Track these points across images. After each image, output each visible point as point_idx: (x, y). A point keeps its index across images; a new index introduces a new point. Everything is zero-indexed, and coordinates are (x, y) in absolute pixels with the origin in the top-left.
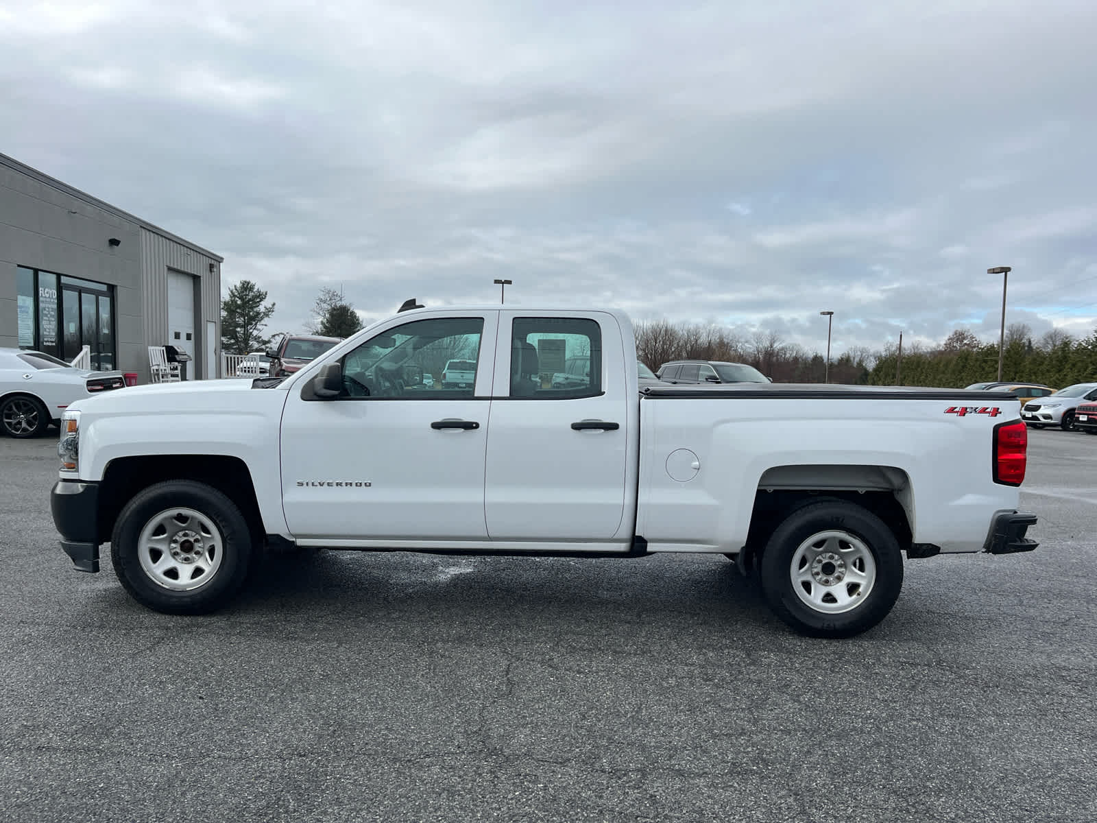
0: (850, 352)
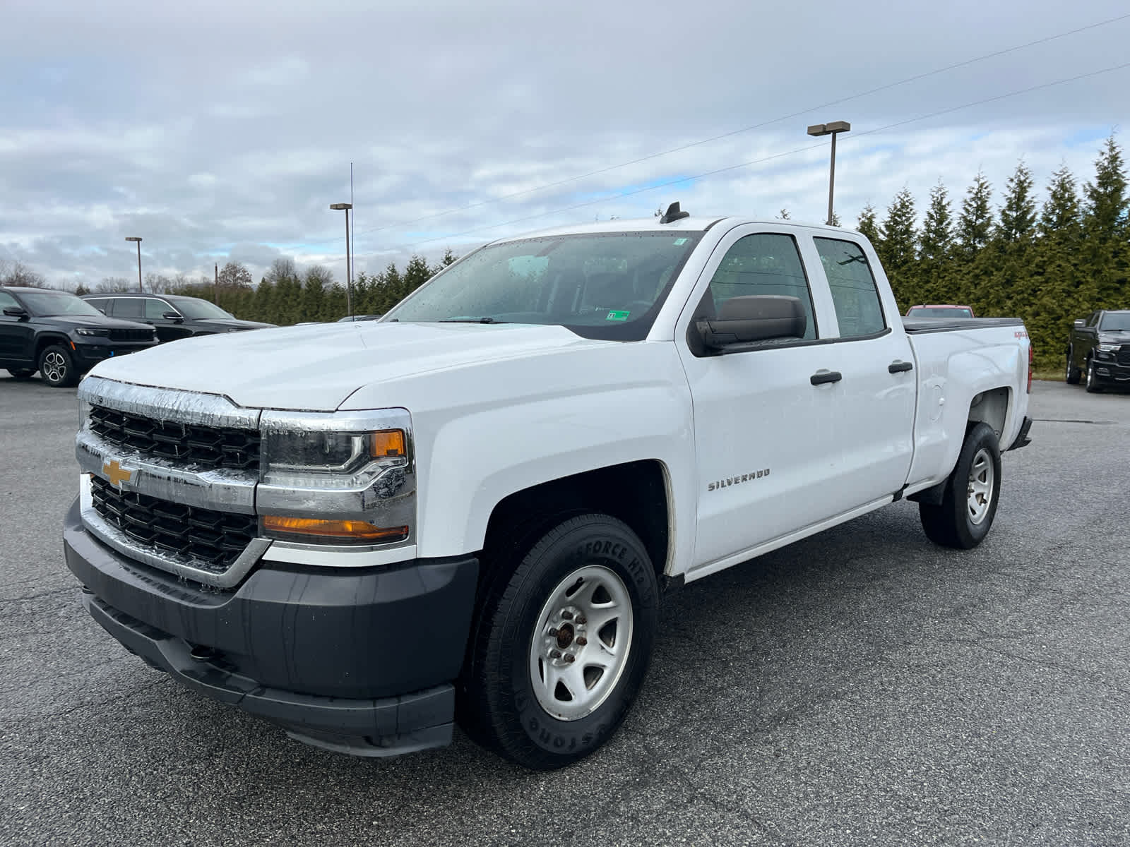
0: (106, 284)
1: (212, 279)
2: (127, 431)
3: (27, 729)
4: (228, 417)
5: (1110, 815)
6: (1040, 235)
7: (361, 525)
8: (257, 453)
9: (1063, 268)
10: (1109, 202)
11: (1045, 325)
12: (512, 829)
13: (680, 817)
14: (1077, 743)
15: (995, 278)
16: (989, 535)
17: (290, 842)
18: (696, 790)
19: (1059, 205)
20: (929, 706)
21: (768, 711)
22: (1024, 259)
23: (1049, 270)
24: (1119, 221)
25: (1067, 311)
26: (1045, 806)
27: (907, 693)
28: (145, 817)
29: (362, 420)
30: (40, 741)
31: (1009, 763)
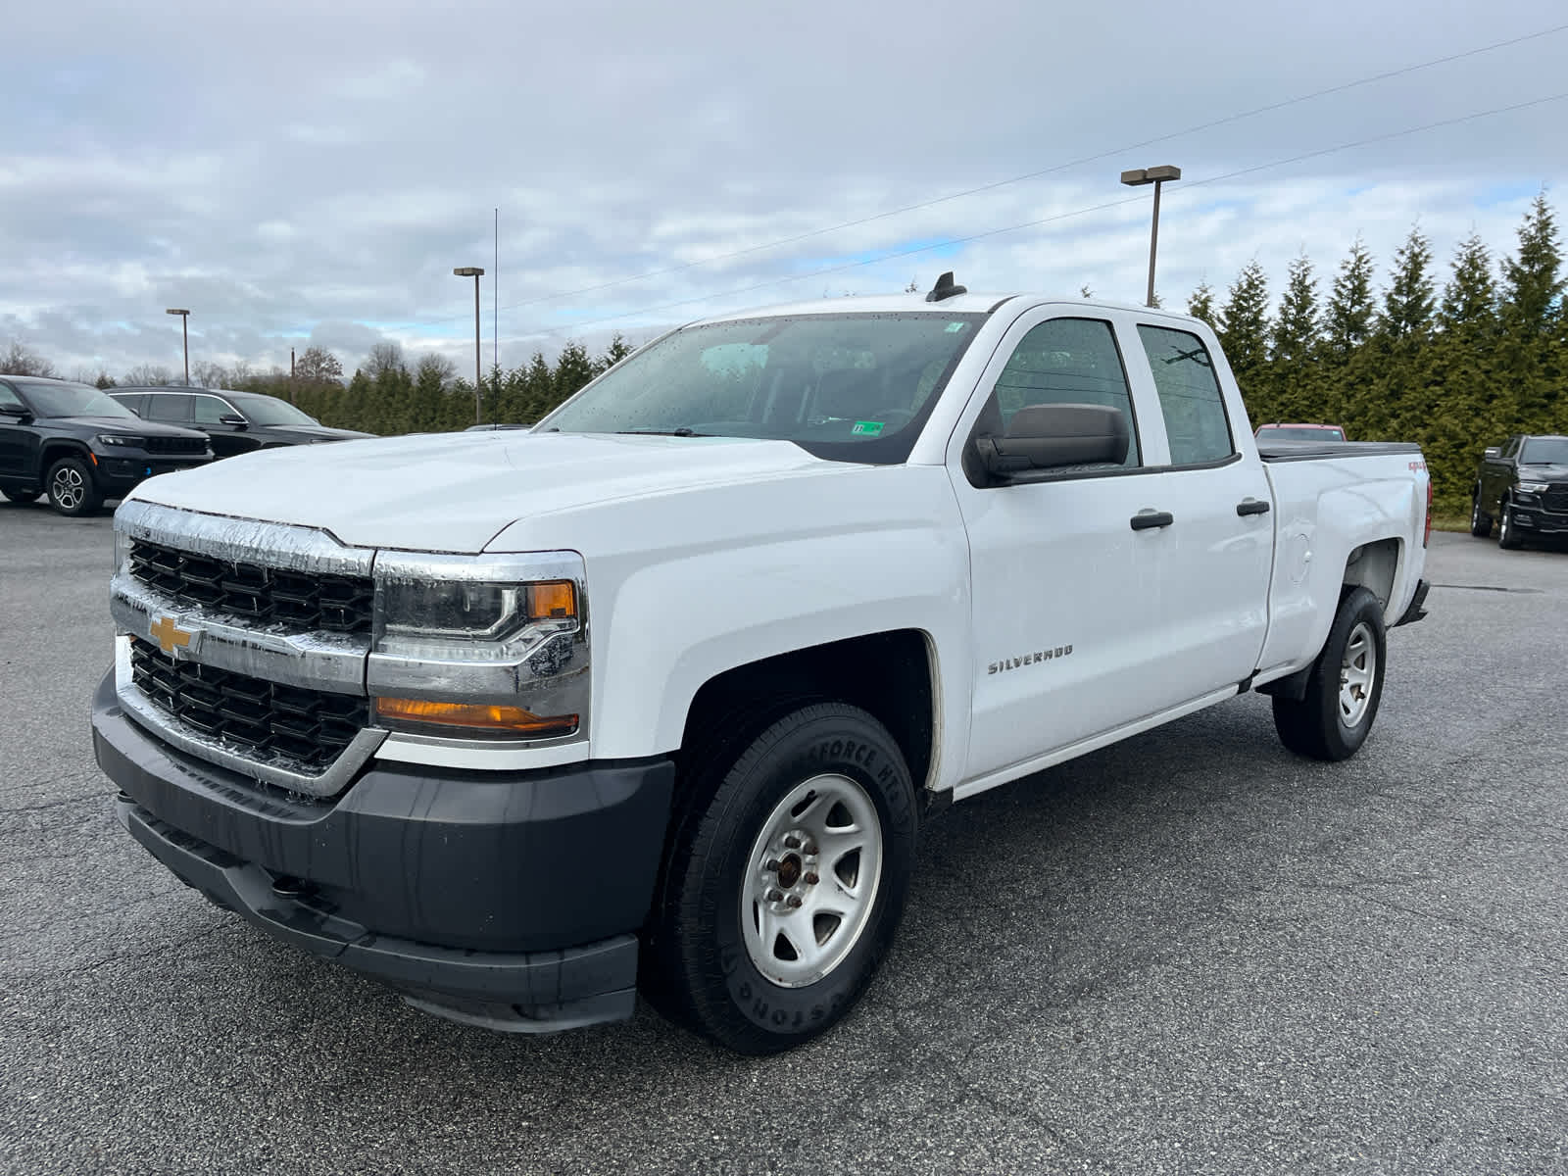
0: (138, 375)
1: (287, 369)
2: (184, 576)
3: (39, 989)
4: (329, 559)
5: (1536, 1128)
6: (1439, 330)
7: (513, 712)
8: (369, 610)
9: (1471, 376)
10: (1536, 285)
11: (1444, 455)
12: (715, 1134)
13: (946, 1122)
14: (1490, 1029)
15: (1376, 388)
16: (1366, 742)
17: (408, 1148)
18: (967, 1085)
19: (1466, 288)
20: (1287, 976)
21: (1065, 979)
22: (1416, 362)
23: (1451, 379)
24: (1548, 312)
25: (1474, 435)
26: (1447, 1115)
27: (1256, 957)
28: (204, 1112)
29: (518, 567)
30: (56, 1005)
31: (1397, 1054)
